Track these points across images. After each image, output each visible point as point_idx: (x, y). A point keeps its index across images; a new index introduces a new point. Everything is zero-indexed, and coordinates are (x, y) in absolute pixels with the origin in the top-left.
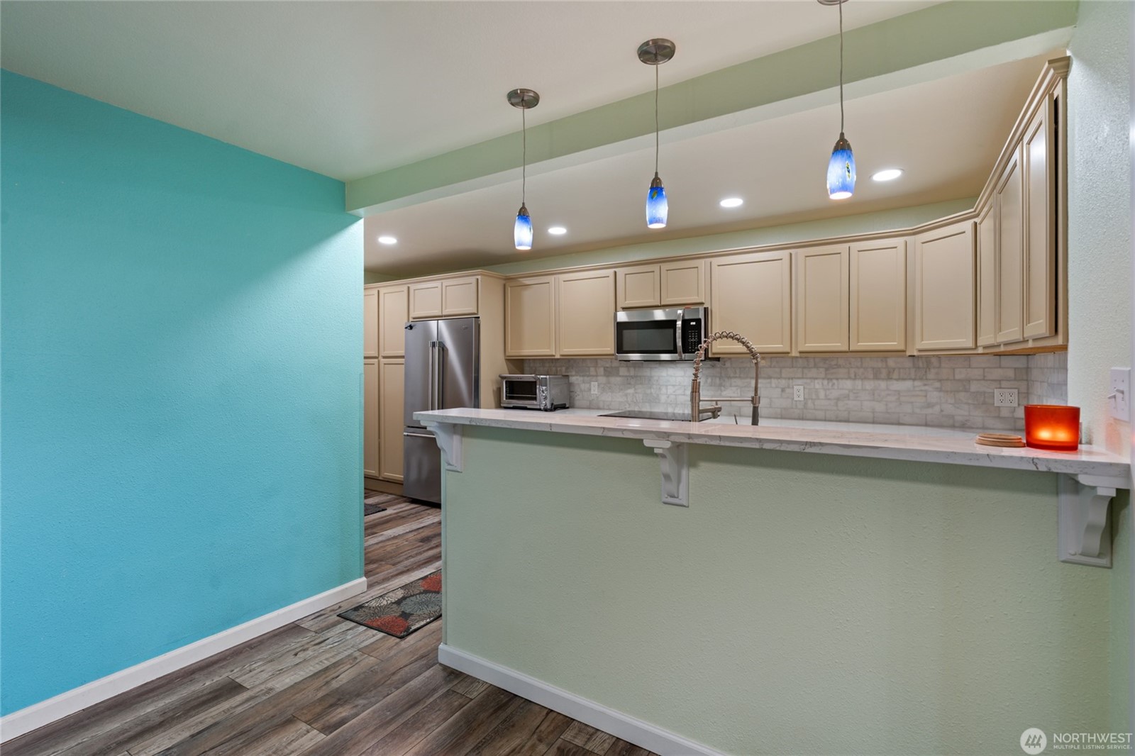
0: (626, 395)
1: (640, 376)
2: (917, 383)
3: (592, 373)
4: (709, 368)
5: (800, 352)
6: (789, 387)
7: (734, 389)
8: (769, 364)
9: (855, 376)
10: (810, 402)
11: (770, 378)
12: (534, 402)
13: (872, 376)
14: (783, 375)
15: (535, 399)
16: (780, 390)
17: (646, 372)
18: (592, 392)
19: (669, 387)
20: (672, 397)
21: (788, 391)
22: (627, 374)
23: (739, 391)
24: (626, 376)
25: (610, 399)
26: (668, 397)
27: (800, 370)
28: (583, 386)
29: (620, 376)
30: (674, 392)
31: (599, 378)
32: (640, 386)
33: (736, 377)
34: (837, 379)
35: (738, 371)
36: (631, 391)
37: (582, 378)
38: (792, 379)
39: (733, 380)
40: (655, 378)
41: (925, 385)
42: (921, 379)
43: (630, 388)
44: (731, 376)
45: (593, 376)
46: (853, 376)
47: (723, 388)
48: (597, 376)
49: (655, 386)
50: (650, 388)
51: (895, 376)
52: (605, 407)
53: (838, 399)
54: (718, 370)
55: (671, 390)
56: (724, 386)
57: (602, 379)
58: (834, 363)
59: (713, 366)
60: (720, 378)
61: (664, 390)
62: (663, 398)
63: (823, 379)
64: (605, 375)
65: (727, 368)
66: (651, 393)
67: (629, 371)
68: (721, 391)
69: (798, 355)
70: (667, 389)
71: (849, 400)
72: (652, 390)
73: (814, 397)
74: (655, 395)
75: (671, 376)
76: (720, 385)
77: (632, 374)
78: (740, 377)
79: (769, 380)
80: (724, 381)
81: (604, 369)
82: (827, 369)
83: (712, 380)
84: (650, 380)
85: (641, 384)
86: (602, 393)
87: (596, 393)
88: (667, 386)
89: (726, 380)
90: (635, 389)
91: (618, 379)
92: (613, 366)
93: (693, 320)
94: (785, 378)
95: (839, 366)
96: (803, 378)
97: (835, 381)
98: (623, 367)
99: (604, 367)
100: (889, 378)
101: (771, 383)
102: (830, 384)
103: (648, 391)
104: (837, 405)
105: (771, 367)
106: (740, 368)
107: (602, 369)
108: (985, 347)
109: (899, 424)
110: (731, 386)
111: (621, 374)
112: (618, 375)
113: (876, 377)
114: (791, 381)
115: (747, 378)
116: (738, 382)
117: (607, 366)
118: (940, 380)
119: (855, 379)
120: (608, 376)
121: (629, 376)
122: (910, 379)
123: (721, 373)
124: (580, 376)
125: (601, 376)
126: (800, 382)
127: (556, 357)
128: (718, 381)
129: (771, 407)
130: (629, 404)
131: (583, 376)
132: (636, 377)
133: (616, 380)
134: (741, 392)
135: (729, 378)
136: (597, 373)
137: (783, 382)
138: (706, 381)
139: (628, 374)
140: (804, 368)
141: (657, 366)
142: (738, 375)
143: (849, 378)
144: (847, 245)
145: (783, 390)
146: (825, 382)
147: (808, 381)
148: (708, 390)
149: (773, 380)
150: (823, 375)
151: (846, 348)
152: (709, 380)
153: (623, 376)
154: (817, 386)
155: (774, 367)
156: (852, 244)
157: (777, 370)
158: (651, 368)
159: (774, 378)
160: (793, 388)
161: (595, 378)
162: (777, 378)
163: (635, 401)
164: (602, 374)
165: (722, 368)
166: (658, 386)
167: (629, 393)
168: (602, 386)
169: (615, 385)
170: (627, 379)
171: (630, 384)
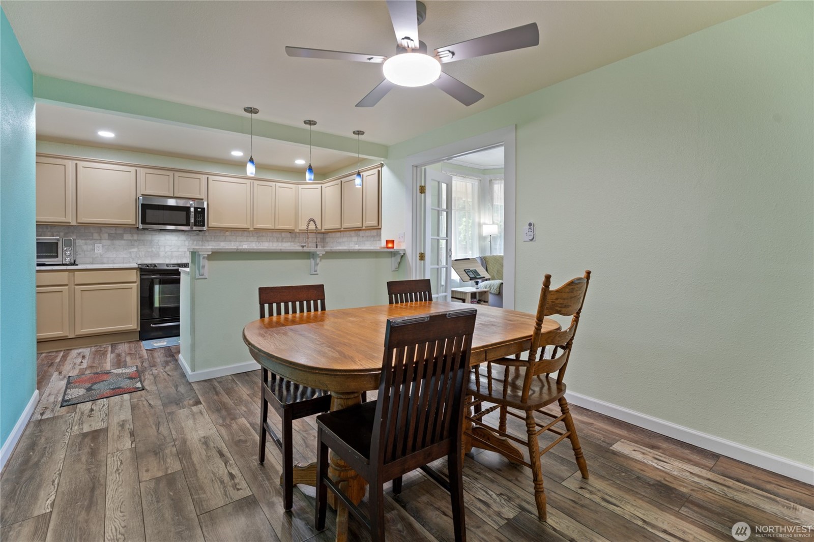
0: (130, 253)
1: (143, 240)
2: (292, 243)
3: (95, 238)
4: (195, 235)
5: (255, 229)
8: (231, 233)
11: (231, 241)
12: (57, 259)
14: (238, 240)
15: (57, 256)
17: (148, 237)
18: (96, 251)
19: (166, 247)
22: (130, 238)
24: (130, 240)
25: (115, 256)
26: (166, 253)
28: (85, 247)
29: (124, 240)
30: (171, 250)
31: (103, 241)
32: (143, 246)
33: (212, 241)
34: (262, 242)
35: (213, 238)
36: (135, 250)
37: (83, 241)
38: (242, 241)
40: (156, 240)
41: (295, 244)
43: (134, 248)
44: (209, 240)
45: (97, 240)
46: (268, 240)
48: (101, 240)
49: (155, 247)
51: (284, 240)
52: (110, 262)
54: (201, 237)
55: (168, 249)
57: (107, 242)
58: (261, 234)
60: (202, 241)
61: (162, 249)
62: (162, 254)
63: (256, 242)
64: (109, 239)
65: (206, 236)
66: (152, 251)
67: (132, 236)
69: (253, 230)
70: (165, 248)
72: (153, 249)
74: (155, 252)
75: (167, 240)
77: (135, 239)
78: (214, 241)
79: (230, 243)
81: (109, 235)
82: (258, 237)
84: (150, 242)
86: (106, 252)
87: (100, 251)
88: (165, 246)
90: (138, 249)
91: (123, 242)
92: (116, 233)
93: (199, 208)
94: (239, 242)
95: (263, 236)
96: (247, 241)
97: (261, 243)
100: (282, 241)
103: (150, 250)
105: (231, 236)
106: (214, 236)
107: (107, 235)
108: (344, 229)
111: (125, 238)
112: (122, 239)
113: (278, 241)
115: (218, 241)
117: (112, 232)
119: (269, 242)
120: (112, 240)
121: (133, 240)
124: (82, 239)
125: (105, 239)
126: (245, 243)
127: (71, 224)
128: (200, 243)
130: (133, 259)
131: (85, 239)
132: (140, 240)
133: (117, 242)
135: (208, 241)
136: (101, 237)
138: (193, 243)
139: (132, 239)
140: (247, 236)
141: (158, 233)
143: (267, 241)
144: (274, 183)
146: (257, 243)
147: (249, 243)
149: (232, 242)
150: (256, 240)
151: (273, 228)
152: (195, 243)
153: (127, 240)
156: (277, 183)
157: (234, 237)
158: (152, 235)
161: (99, 241)
162: (235, 241)
163: (138, 256)
164: (107, 238)
165: (203, 236)
166: (158, 247)
167: (133, 252)
168: (107, 247)
169: (120, 246)
170: (131, 242)
171: (133, 245)
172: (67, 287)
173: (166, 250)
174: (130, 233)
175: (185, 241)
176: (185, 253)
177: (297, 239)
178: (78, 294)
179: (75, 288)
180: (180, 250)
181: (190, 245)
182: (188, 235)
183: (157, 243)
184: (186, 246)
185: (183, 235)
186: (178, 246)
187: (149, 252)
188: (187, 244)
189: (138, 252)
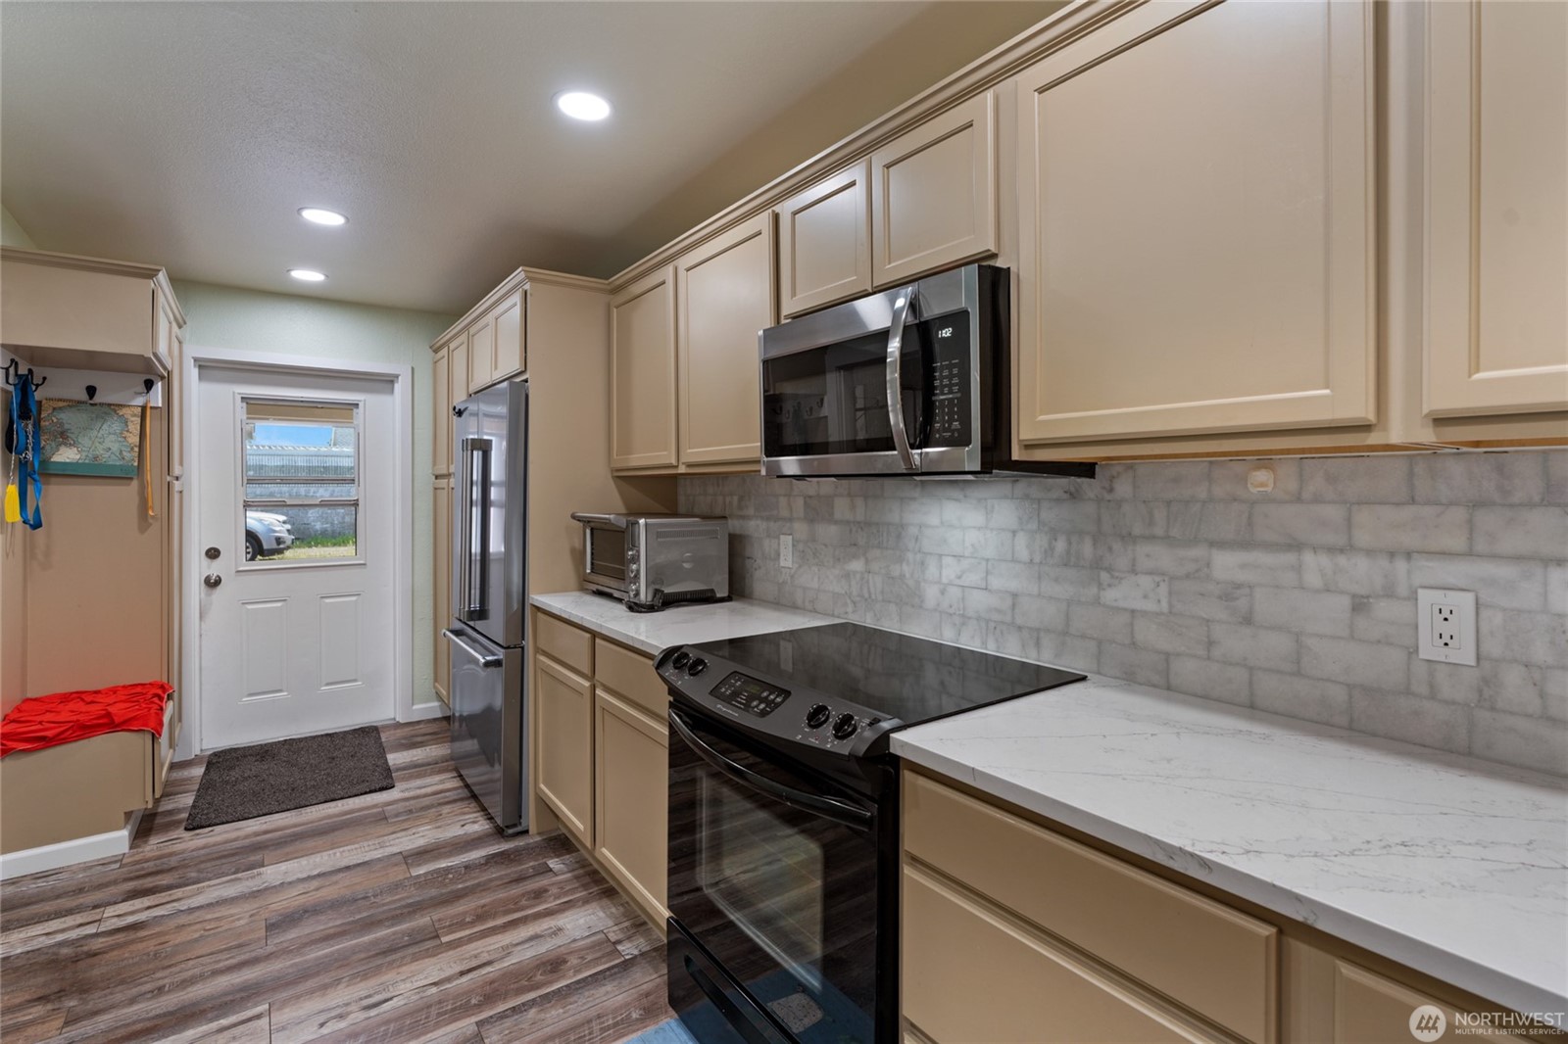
0: (847, 576)
1: (878, 524)
3: (783, 513)
4: (1058, 500)
6: (1389, 593)
7: (1146, 581)
8: (1292, 485)
10: (1512, 676)
11: (1297, 546)
14: (1362, 538)
16: (1345, 602)
17: (891, 510)
18: (783, 563)
19: (947, 560)
20: (954, 592)
21: (1384, 609)
22: (849, 515)
23: (1163, 589)
24: (848, 522)
25: (816, 583)
26: (943, 592)
27: (1458, 514)
28: (767, 546)
29: (836, 522)
30: (959, 577)
31: (797, 525)
32: (878, 553)
33: (1151, 538)
35: (1160, 515)
36: (857, 565)
37: (766, 525)
38: (1412, 555)
39: (1142, 550)
40: (913, 531)
43: (855, 557)
44: (1137, 530)
45: (784, 519)
47: (1104, 576)
48: (791, 520)
49: (910, 556)
50: (900, 560)
52: (807, 605)
54: (1089, 507)
55: (950, 571)
56: (1109, 570)
57: (801, 528)
59: (1074, 496)
60: (1097, 538)
61: (932, 570)
62: (931, 594)
64: (806, 520)
65: (1119, 503)
66: (902, 576)
67: (853, 507)
69: (1427, 435)
70: (941, 567)
72: (905, 569)
74: (911, 583)
75: (951, 526)
76: (1097, 565)
77: (860, 517)
78: (1167, 539)
79: (1290, 558)
80: (1110, 549)
81: (805, 502)
83: (1071, 544)
84: (899, 536)
85: (880, 546)
86: (800, 566)
87: (790, 564)
88: (940, 556)
89: (1117, 546)
90: (867, 561)
91: (833, 529)
92: (821, 492)
94: (1370, 552)
96: (1470, 554)
98: (841, 495)
99: (805, 497)
101: (1300, 568)
103: (896, 571)
105: (1298, 499)
106: (1169, 503)
107: (802, 502)
110: (1134, 571)
111: (838, 515)
112: (830, 519)
114: (1401, 565)
115: (1193, 542)
116: (1162, 557)
117: (810, 492)
120: (812, 522)
121: (854, 522)
123: (1099, 521)
124: (762, 518)
125: (798, 519)
126: (1453, 571)
128: (1087, 549)
129: (1298, 673)
131: (768, 519)
132: (869, 524)
133: (828, 532)
134: (1170, 593)
135: (1129, 538)
136: (791, 510)
137: (1361, 569)
138: (1051, 548)
139: (851, 518)
140: (1480, 504)
141: (917, 492)
142: (1159, 531)
145: (1360, 605)
147: (1506, 570)
148: (1056, 580)
149: (1308, 558)
152: (1060, 545)
153: (841, 522)
155: (1318, 500)
157: (1332, 512)
158: (902, 499)
159: (1315, 549)
160: (1413, 597)
161: (788, 525)
162: (1331, 550)
163: (867, 596)
164: (802, 515)
165: (1099, 500)
166: (919, 556)
167: (855, 573)
168: (802, 546)
169: (826, 545)
170: (851, 531)
171: (855, 545)
173: (945, 580)
174: (849, 495)
175: (1014, 533)
176: (1014, 606)
180: (996, 583)
181: (1037, 560)
182: (1027, 497)
183: (917, 539)
184: (1020, 562)
185: (1006, 497)
186: (988, 560)
187: (893, 578)
188: (1023, 554)
189: (866, 575)
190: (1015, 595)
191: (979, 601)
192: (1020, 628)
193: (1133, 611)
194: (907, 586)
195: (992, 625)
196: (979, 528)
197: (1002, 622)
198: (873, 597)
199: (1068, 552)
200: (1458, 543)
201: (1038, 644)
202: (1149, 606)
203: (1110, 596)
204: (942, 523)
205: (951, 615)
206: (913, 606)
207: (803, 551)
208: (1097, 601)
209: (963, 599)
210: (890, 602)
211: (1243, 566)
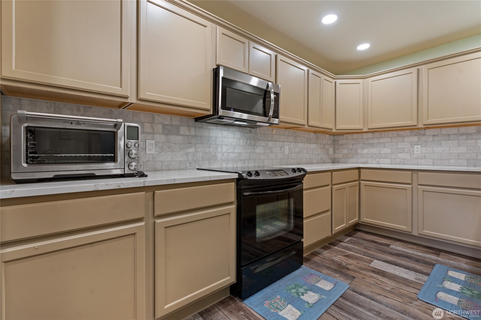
0: (187, 154)
3: (146, 131)
4: (248, 133)
7: (261, 147)
8: (276, 132)
9: (302, 141)
10: (289, 155)
11: (276, 141)
13: (306, 142)
14: (281, 140)
15: (116, 159)
16: (279, 148)
18: (148, 152)
19: (223, 146)
20: (226, 154)
22: (187, 133)
24: (187, 135)
25: (169, 159)
29: (181, 135)
30: (227, 150)
31: (157, 136)
32: (200, 145)
33: (262, 140)
34: (298, 143)
35: (263, 136)
36: (192, 150)
38: (284, 142)
39: (261, 142)
40: (214, 138)
42: (317, 143)
43: (190, 147)
44: (260, 139)
45: (149, 133)
47: (255, 147)
48: (153, 133)
49: (212, 146)
50: (209, 147)
52: (164, 168)
53: (298, 153)
55: (225, 149)
56: (256, 146)
57: (161, 138)
58: (297, 134)
59: (251, 132)
60: (254, 140)
61: (219, 149)
62: (219, 156)
64: (163, 133)
66: (210, 152)
67: (189, 130)
68: (255, 150)
70: (222, 148)
71: (301, 153)
72: (211, 150)
73: (291, 152)
76: (254, 145)
81: (163, 127)
82: (295, 137)
83: (250, 141)
84: (209, 140)
85: (202, 143)
86: (159, 153)
87: (153, 152)
89: (257, 141)
90: (196, 148)
91: (179, 138)
92: (173, 124)
97: (297, 143)
98: (184, 126)
99: (163, 125)
100: (310, 143)
101: (276, 144)
102: (296, 145)
103: (207, 150)
104: (297, 156)
106: (264, 134)
107: (160, 126)
109: (313, 163)
110: (260, 146)
111: (181, 133)
112: (178, 134)
113: (308, 143)
115: (267, 140)
117: (167, 123)
118: (320, 144)
119: (302, 143)
120: (167, 134)
121: (190, 135)
122: (315, 143)
123: (255, 137)
125: (159, 133)
126: (286, 144)
127: (129, 101)
128: (253, 142)
129: (276, 159)
130: (190, 163)
132: (197, 136)
133: (174, 138)
134: (264, 149)
135: (259, 140)
136: (153, 129)
137: (281, 143)
138: (247, 142)
139: (189, 134)
141: (215, 128)
142: (263, 139)
144: (321, 74)
146: (294, 144)
147: (289, 143)
148: (248, 149)
151: (321, 126)
152: (248, 142)
153: (183, 135)
154: (292, 146)
155: (278, 135)
160: (284, 147)
161: (151, 135)
162: (279, 141)
163: (196, 159)
164: (161, 131)
165: (255, 133)
166: (215, 146)
167: (190, 153)
168: (160, 145)
169: (175, 144)
170: (188, 139)
171: (190, 143)
172: (142, 224)
173: (223, 152)
174: (187, 126)
175: (240, 139)
176: (240, 155)
177: (319, 140)
178: (160, 233)
179: (154, 222)
180: (236, 151)
181: (244, 145)
182: (242, 131)
183: (215, 141)
184: (241, 146)
185: (238, 131)
186: (234, 145)
187: (207, 153)
188: (242, 144)
189: (195, 153)
190: (240, 153)
191: (232, 156)
192: (241, 160)
193: (259, 153)
194: (212, 154)
195: (235, 161)
196: (232, 138)
197: (237, 160)
198: (198, 159)
199: (250, 143)
200: (286, 140)
201: (244, 163)
202: (261, 152)
203: (257, 151)
204: (222, 136)
205: (225, 160)
206: (214, 160)
207: (162, 147)
208: (254, 152)
209: (228, 155)
210: (205, 160)
211: (272, 144)
